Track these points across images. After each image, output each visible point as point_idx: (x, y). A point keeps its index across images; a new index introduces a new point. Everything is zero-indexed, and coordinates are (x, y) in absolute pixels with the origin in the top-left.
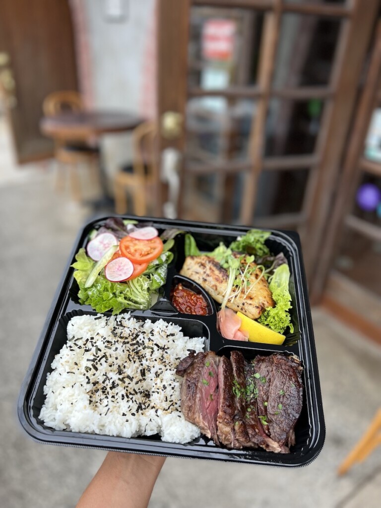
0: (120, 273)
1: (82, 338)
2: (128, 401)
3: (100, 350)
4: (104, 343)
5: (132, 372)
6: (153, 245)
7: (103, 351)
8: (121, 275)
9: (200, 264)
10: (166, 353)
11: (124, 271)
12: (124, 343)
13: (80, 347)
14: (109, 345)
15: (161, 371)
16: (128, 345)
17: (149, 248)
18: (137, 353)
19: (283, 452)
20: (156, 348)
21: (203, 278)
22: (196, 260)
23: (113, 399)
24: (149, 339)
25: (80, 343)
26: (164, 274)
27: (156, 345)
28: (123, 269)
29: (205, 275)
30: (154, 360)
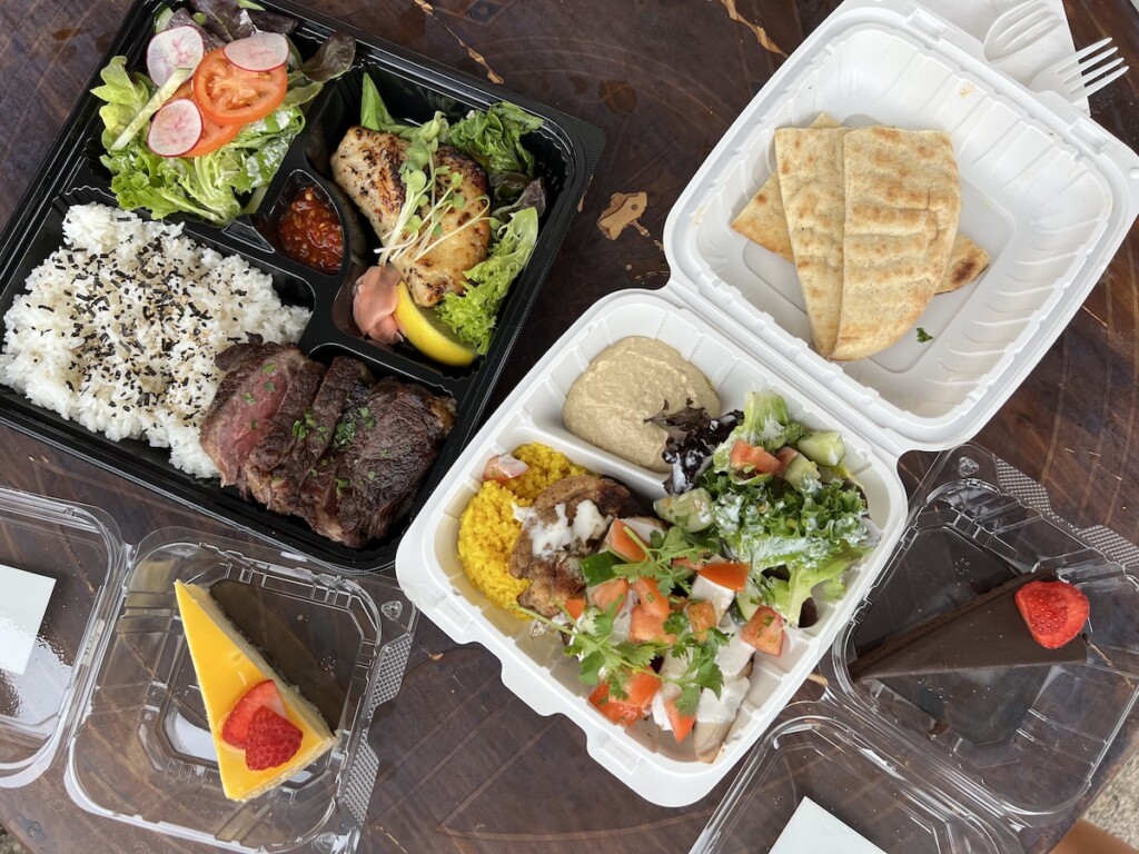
0: (175, 135)
1: (86, 250)
2: (126, 384)
3: (101, 286)
4: (111, 274)
5: (145, 337)
6: (264, 86)
7: (106, 288)
8: (174, 141)
9: (366, 154)
10: (204, 325)
11: (184, 135)
12: (142, 285)
13: (76, 266)
14: (119, 281)
15: (192, 352)
16: (149, 291)
17: (252, 92)
18: (162, 307)
19: (347, 543)
20: (188, 311)
21: (362, 188)
22: (365, 139)
23: (105, 373)
24: (185, 292)
25: (79, 258)
26: (273, 160)
27: (191, 305)
28: (184, 127)
29: (369, 181)
30: (180, 330)
